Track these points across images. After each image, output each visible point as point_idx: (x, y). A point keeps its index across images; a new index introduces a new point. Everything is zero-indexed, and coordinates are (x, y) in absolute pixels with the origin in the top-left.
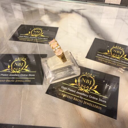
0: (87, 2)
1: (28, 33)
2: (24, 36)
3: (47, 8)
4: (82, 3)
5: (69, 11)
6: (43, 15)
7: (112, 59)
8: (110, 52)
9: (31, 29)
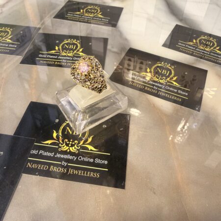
2: (74, 14)
7: (198, 50)
8: (196, 42)
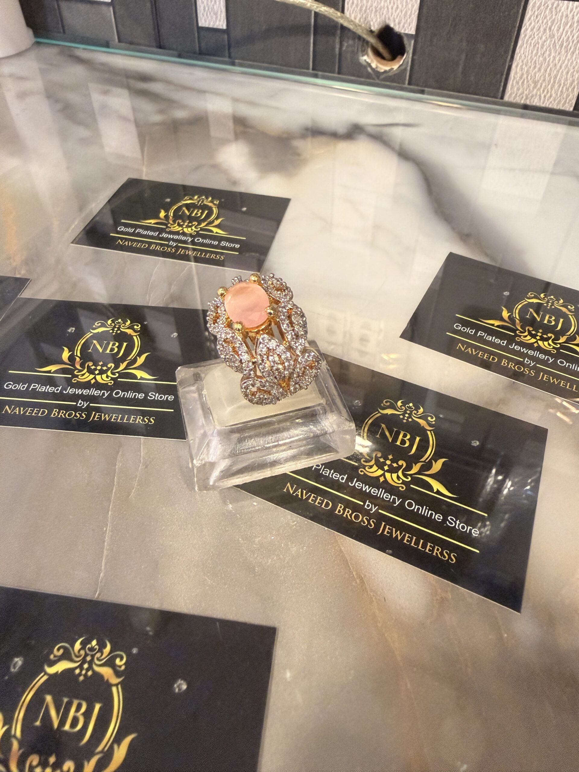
0: (422, 92)
1: (158, 217)
2: (136, 227)
3: (244, 110)
4: (401, 98)
5: (341, 130)
6: (224, 142)
9: (168, 200)
